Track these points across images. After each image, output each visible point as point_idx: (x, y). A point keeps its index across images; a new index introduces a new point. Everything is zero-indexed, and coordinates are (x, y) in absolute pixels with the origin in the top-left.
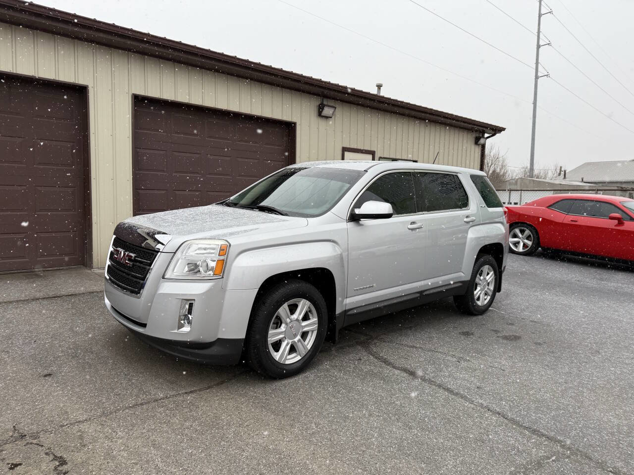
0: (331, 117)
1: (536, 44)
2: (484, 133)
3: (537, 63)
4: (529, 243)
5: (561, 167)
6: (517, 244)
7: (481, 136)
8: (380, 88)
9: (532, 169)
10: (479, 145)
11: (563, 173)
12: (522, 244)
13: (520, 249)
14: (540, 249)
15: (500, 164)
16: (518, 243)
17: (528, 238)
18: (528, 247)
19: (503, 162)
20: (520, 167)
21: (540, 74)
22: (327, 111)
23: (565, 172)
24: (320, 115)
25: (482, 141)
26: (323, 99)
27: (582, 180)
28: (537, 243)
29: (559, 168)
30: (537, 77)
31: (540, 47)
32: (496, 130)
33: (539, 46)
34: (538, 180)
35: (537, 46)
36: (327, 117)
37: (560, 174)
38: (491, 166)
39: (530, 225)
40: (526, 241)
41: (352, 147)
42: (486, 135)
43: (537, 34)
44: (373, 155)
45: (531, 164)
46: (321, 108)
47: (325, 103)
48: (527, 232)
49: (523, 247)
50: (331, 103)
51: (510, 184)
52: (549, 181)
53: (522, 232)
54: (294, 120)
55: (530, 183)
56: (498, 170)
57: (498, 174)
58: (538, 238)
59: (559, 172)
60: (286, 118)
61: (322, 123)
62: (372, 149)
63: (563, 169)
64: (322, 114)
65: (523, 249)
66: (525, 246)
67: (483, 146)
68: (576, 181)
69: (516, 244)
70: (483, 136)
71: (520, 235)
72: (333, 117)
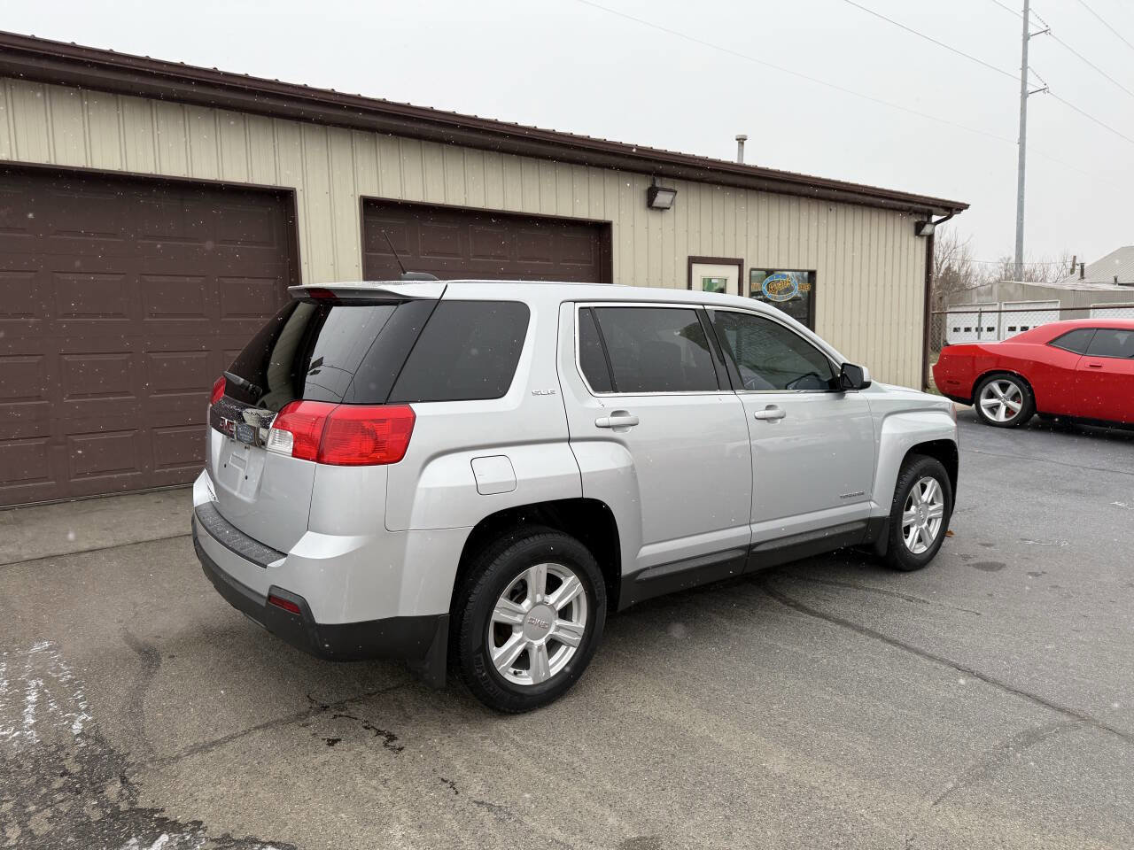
0: (669, 209)
1: (1022, 31)
2: (930, 215)
3: (1024, 68)
4: (1017, 406)
5: (1075, 257)
6: (995, 409)
7: (926, 220)
8: (743, 143)
9: (1019, 262)
10: (923, 236)
11: (1078, 268)
12: (1003, 409)
13: (1001, 417)
14: (1036, 415)
15: (959, 257)
16: (998, 406)
17: (1015, 397)
18: (1014, 413)
19: (965, 253)
20: (997, 260)
21: (1030, 88)
22: (662, 199)
23: (1082, 266)
24: (650, 203)
25: (927, 229)
26: (654, 179)
27: (1116, 279)
28: (1030, 407)
29: (1070, 260)
30: (1025, 95)
31: (1029, 39)
32: (951, 209)
33: (1026, 37)
34: (1029, 283)
35: (1024, 37)
36: (662, 209)
37: (1072, 271)
38: (942, 262)
39: (1018, 376)
40: (1011, 403)
41: (705, 254)
42: (935, 218)
43: (1022, 14)
44: (739, 265)
45: (1017, 256)
46: (651, 194)
47: (658, 185)
48: (1013, 388)
49: (1006, 412)
50: (668, 184)
51: (979, 294)
52: (1052, 285)
53: (1004, 387)
54: (608, 219)
55: (1016, 289)
56: (955, 268)
57: (956, 275)
58: (1033, 398)
59: (1070, 266)
60: (596, 215)
61: (654, 219)
62: (739, 257)
63: (1077, 262)
64: (654, 205)
65: (1006, 417)
66: (1009, 411)
67: (930, 239)
68: (1103, 283)
69: (993, 409)
70: (929, 221)
71: (1000, 393)
72: (672, 208)
